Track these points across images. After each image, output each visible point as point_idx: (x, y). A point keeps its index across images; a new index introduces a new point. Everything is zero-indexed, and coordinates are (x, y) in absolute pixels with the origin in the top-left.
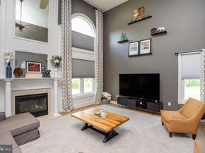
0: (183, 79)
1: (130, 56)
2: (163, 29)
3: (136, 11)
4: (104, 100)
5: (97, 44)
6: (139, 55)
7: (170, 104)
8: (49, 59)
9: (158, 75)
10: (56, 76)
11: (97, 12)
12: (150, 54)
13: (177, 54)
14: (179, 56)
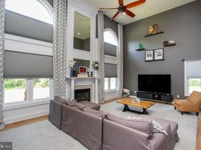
0: (188, 78)
1: (146, 61)
2: (173, 42)
3: (151, 27)
4: (125, 95)
5: (119, 51)
6: (154, 60)
7: (178, 96)
8: (91, 63)
9: (170, 75)
10: (96, 76)
11: (119, 26)
12: (163, 60)
13: (183, 60)
14: (185, 62)
